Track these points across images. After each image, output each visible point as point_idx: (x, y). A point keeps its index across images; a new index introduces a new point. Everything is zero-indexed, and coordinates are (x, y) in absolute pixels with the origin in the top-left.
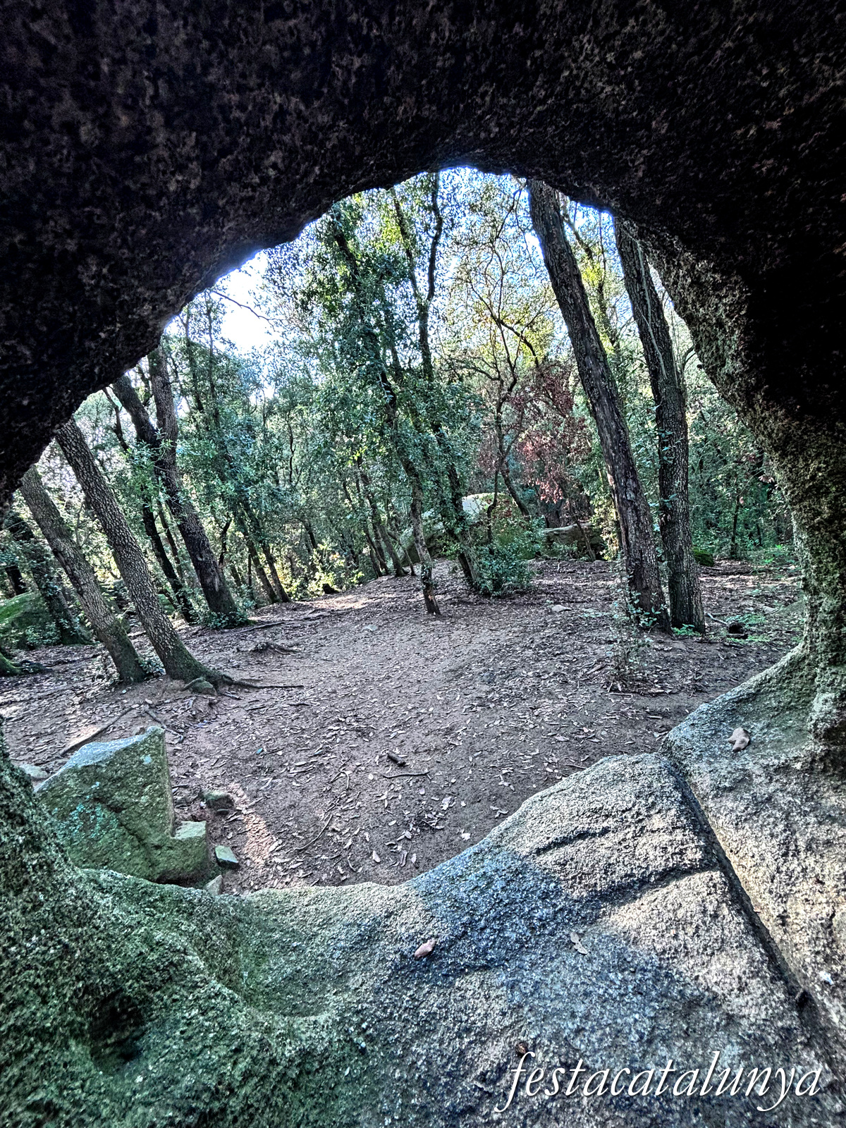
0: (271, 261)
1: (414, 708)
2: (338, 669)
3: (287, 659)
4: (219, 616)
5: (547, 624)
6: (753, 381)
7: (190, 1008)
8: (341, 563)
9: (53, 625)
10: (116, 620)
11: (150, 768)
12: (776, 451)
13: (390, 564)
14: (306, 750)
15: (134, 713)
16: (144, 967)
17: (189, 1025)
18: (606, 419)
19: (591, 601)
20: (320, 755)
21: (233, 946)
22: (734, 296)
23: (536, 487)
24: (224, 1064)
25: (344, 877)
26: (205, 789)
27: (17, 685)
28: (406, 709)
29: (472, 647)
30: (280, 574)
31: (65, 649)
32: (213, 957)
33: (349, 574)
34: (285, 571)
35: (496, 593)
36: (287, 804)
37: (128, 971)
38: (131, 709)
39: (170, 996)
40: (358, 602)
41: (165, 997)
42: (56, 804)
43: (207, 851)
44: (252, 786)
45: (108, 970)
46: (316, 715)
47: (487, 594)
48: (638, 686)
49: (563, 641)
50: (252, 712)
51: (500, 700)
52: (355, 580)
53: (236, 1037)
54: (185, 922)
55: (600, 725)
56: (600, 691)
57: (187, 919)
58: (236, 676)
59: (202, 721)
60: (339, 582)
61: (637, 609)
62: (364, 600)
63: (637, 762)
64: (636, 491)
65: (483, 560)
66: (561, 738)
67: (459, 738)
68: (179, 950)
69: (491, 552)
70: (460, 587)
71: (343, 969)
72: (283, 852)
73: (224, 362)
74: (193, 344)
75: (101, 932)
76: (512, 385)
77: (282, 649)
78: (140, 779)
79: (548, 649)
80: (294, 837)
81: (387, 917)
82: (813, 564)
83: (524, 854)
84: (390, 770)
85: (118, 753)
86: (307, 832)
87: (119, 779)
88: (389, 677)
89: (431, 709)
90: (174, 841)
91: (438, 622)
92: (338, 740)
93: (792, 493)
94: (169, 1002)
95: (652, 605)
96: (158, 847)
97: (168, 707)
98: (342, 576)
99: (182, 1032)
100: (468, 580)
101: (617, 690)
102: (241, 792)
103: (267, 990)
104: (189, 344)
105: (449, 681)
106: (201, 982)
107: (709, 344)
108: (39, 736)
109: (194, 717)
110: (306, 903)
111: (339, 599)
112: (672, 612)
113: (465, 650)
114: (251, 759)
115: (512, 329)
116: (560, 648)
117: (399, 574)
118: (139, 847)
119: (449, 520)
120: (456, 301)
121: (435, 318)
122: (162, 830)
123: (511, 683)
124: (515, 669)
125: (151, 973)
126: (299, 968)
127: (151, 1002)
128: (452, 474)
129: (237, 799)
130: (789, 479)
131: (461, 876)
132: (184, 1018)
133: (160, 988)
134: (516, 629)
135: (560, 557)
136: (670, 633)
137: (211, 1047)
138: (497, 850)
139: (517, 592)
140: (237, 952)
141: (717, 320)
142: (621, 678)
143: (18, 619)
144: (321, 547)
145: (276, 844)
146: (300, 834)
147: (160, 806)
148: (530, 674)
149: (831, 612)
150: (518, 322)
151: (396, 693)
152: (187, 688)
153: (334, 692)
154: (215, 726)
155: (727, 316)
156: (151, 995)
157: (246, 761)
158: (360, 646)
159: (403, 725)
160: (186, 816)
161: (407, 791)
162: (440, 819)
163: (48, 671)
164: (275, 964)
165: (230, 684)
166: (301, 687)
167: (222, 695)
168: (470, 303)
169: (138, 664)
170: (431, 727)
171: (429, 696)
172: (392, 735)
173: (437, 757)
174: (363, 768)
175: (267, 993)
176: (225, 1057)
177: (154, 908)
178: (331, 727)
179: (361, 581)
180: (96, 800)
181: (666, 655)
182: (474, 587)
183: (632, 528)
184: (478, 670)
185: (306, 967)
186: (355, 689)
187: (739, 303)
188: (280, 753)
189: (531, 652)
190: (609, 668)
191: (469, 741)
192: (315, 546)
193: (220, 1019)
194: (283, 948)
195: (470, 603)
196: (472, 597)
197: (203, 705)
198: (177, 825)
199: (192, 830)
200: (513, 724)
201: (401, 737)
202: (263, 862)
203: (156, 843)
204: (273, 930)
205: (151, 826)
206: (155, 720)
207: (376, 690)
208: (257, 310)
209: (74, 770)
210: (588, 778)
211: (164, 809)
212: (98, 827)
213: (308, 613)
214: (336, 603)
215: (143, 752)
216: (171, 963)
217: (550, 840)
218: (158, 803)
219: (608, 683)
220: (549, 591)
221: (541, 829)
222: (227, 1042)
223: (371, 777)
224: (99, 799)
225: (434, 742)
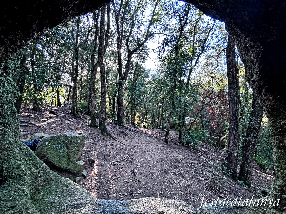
0: (159, 50)
1: (147, 163)
2: (135, 145)
3: (126, 137)
4: (118, 122)
5: (196, 159)
6: (261, 83)
7: (13, 188)
8: (150, 122)
9: (87, 110)
10: (95, 112)
11: (79, 143)
12: (269, 114)
13: (161, 127)
14: (116, 159)
15: (88, 133)
16: (11, 171)
17: (9, 192)
18: (232, 107)
19: (214, 160)
20: (118, 162)
21: (44, 185)
22: (257, 50)
23: (210, 123)
24: (5, 208)
25: (105, 195)
26: (90, 156)
27: (75, 118)
28: (145, 162)
29: (171, 155)
30: (136, 118)
31: (87, 116)
32: (35, 182)
33: (151, 125)
34: (138, 119)
35: (186, 146)
36: (105, 169)
37: (7, 169)
38: (88, 132)
39: (12, 182)
40: (150, 132)
41: (11, 182)
42: (58, 140)
43: (81, 170)
44: (100, 161)
45: (3, 165)
46: (123, 152)
47: (183, 145)
48: (216, 191)
49: (198, 166)
50: (111, 145)
51: (170, 173)
52: (152, 127)
53: (16, 204)
54: (34, 169)
55: (197, 196)
56: (202, 186)
57: (35, 169)
58: (113, 135)
59: (100, 141)
60: (148, 126)
61: (225, 167)
62: (151, 132)
63: (186, 206)
64: (236, 131)
65: (185, 135)
66: (182, 193)
67: (154, 177)
68: (23, 173)
69: (189, 134)
70: (177, 140)
71: (63, 210)
72: (96, 180)
73: (142, 70)
74: (138, 64)
75: (9, 156)
76: (211, 94)
77: (126, 134)
78: (75, 144)
79: (193, 167)
80: (101, 178)
81: (85, 204)
82: (276, 163)
83: (131, 211)
84: (132, 175)
85: (74, 136)
86: (104, 179)
87: (72, 142)
88: (145, 152)
89: (151, 166)
90: (75, 163)
91: (166, 145)
92: (125, 161)
93: (272, 131)
94: (11, 183)
95: (231, 168)
96: (71, 162)
97: (95, 135)
98: (149, 125)
99: (5, 193)
100: (180, 139)
101: (208, 188)
102: (97, 161)
103: (43, 201)
104: (137, 64)
105: (159, 161)
106: (22, 184)
107: (249, 70)
108: (70, 129)
109: (99, 140)
110: (72, 188)
111: (146, 129)
112: (239, 175)
113: (168, 155)
114: (104, 155)
115: (216, 80)
116: (196, 167)
117: (163, 130)
118: (68, 160)
119: (180, 121)
120: (203, 70)
121: (194, 71)
122: (74, 159)
123: (176, 170)
124: (179, 166)
125: (12, 173)
126: (55, 202)
127: (7, 180)
128: (185, 110)
129: (95, 162)
130: (272, 125)
131: (111, 206)
132: (10, 189)
133: (12, 178)
134: (186, 157)
135: (210, 144)
136: (236, 181)
137: (7, 201)
138: (126, 205)
139: (192, 148)
140: (44, 187)
141: (251, 60)
142: (211, 185)
143: (83, 107)
144: (147, 116)
145: (96, 177)
146: (102, 178)
147: (77, 153)
148: (183, 170)
149: (279, 186)
150: (218, 79)
151: (145, 157)
152: (101, 133)
153: (131, 149)
154: (102, 144)
155: (254, 58)
156: (8, 178)
157: (103, 155)
158: (143, 142)
159: (142, 165)
160: (82, 159)
161: (133, 183)
162: (136, 195)
163: (82, 119)
164: (51, 197)
165: (110, 136)
166: (125, 144)
167: (107, 138)
168: (206, 71)
169: (95, 123)
170: (148, 170)
171: (152, 162)
172: (137, 167)
173: (145, 178)
174: (126, 171)
175: (43, 202)
176: (7, 206)
177: (29, 161)
178: (125, 157)
179: (153, 128)
180: (65, 144)
181: (231, 187)
182: (180, 141)
183: (232, 142)
184: (169, 162)
185: (57, 203)
186: (136, 151)
187: (258, 53)
188: (111, 157)
189: (186, 164)
190: (208, 180)
191: (156, 179)
192: (146, 116)
193: (16, 196)
194: (57, 194)
195: (177, 145)
196: (179, 144)
197: (102, 138)
198: (78, 160)
199: (81, 163)
200: (170, 181)
201: (139, 168)
202: (91, 180)
203: (71, 161)
204: (59, 188)
205: (72, 156)
206: (91, 136)
207: (140, 154)
208: (153, 60)
209: (64, 135)
210: (167, 201)
211: (77, 154)
212: (62, 150)
213: (137, 130)
214: (145, 130)
215: (79, 139)
216: (19, 175)
217: (142, 212)
218: (76, 152)
219: (206, 185)
220: (203, 152)
221: (142, 207)
222: (12, 203)
223: (126, 174)
224: (66, 144)
225: (146, 174)
